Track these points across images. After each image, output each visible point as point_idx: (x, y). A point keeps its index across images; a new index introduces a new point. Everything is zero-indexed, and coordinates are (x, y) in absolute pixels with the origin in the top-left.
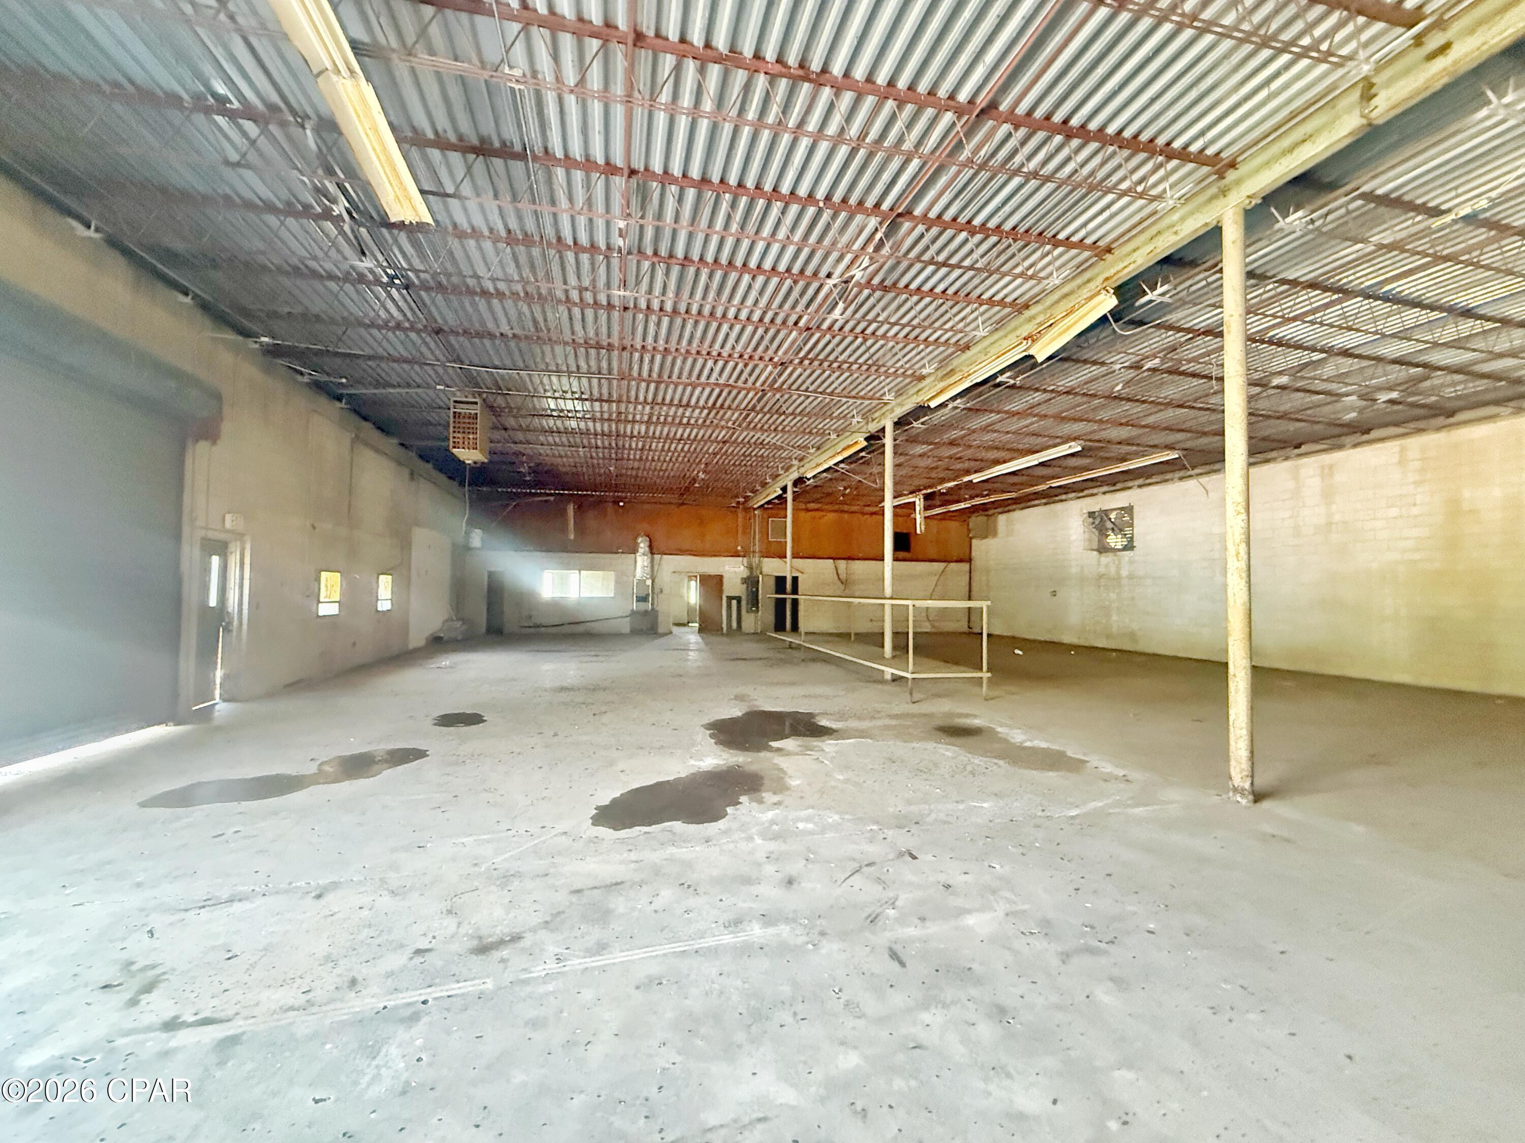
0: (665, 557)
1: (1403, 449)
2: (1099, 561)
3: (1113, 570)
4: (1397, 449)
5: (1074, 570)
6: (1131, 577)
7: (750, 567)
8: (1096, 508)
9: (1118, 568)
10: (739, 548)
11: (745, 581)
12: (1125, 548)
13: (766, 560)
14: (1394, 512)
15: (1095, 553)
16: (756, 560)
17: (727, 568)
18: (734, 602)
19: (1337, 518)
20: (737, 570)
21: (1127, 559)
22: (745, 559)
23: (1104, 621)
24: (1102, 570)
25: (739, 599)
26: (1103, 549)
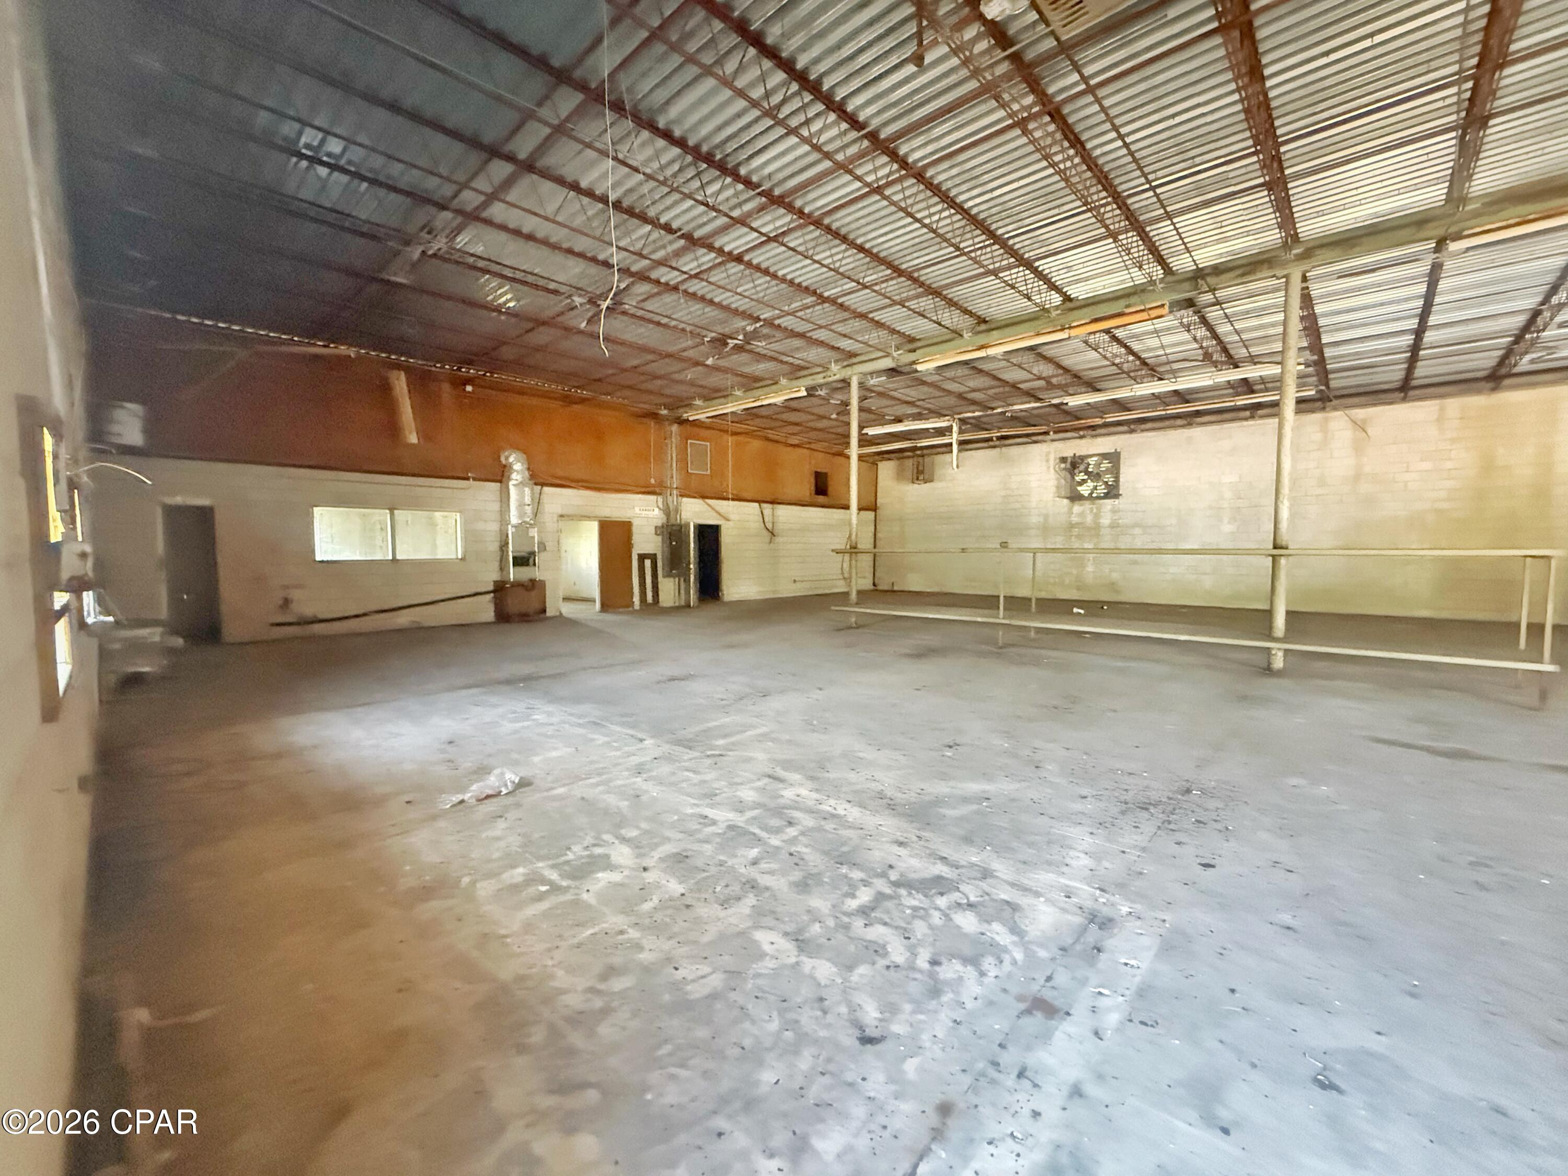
0: (547, 489)
1: (1442, 409)
2: (1070, 509)
3: (1089, 519)
4: (1437, 407)
5: (1034, 520)
6: (1113, 526)
7: (667, 512)
8: (1069, 454)
9: (1097, 516)
10: (653, 481)
11: (659, 530)
12: (1107, 496)
13: (685, 500)
14: (1427, 465)
15: (1066, 501)
16: (673, 500)
17: (637, 510)
18: (648, 563)
19: (1367, 469)
20: (650, 514)
21: (1109, 507)
22: (660, 499)
23: (1075, 572)
24: (1075, 519)
25: (653, 558)
26: (1075, 497)
